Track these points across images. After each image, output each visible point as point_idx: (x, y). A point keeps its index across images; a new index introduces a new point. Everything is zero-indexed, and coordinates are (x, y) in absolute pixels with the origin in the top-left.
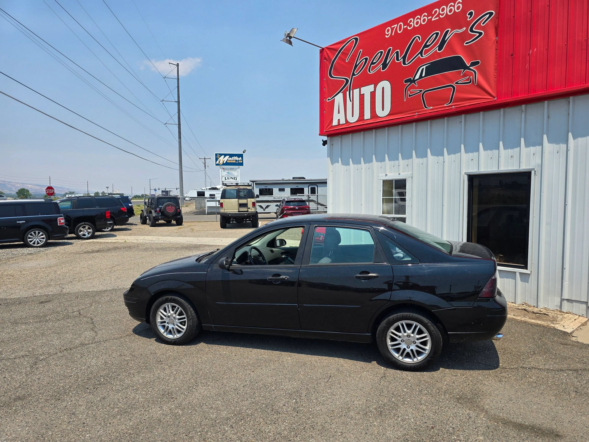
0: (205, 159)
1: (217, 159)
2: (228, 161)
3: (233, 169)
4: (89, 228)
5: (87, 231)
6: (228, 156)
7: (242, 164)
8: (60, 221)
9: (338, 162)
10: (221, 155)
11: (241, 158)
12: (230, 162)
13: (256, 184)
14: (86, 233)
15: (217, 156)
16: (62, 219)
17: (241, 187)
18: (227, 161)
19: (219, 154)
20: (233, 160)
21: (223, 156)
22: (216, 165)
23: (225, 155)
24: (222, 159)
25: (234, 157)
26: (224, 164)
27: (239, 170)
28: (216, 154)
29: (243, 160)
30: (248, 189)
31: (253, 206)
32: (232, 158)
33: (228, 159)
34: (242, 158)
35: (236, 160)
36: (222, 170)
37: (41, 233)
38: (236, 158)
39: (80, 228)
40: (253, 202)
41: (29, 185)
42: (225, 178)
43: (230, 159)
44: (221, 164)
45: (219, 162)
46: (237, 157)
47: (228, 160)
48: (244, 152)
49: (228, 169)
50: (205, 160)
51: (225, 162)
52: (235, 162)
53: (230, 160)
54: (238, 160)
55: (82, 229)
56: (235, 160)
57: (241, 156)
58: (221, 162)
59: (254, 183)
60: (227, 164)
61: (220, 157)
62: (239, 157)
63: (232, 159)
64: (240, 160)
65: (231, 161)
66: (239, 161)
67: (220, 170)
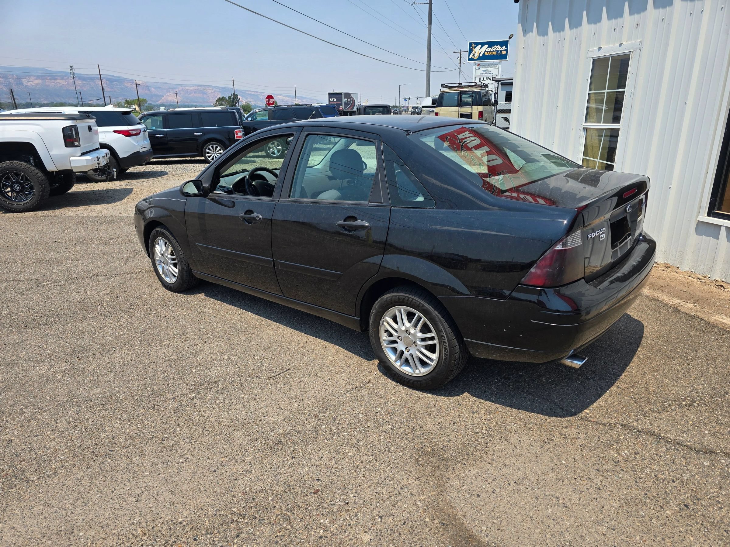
0: (461, 52)
1: (470, 51)
2: (486, 54)
3: (492, 64)
4: (278, 145)
5: (276, 148)
6: (487, 46)
7: (505, 57)
8: (237, 134)
9: (532, 31)
10: (477, 44)
11: (504, 47)
12: (488, 54)
13: (502, 84)
14: (276, 151)
15: (472, 46)
16: (240, 132)
17: (465, 89)
18: (484, 53)
19: (475, 43)
20: (494, 51)
21: (480, 46)
22: (470, 60)
23: (483, 44)
24: (478, 51)
25: (495, 46)
26: (480, 58)
27: (500, 65)
28: (470, 44)
29: (507, 50)
30: (473, 92)
31: (479, 117)
32: (492, 48)
33: (487, 50)
34: (507, 47)
35: (498, 51)
36: (477, 67)
37: (219, 148)
38: (498, 48)
39: (269, 145)
40: (479, 112)
41: (279, 97)
42: (480, 78)
43: (489, 50)
44: (476, 58)
45: (474, 55)
46: (499, 46)
47: (485, 51)
48: (510, 38)
49: (485, 65)
50: (461, 54)
51: (481, 55)
52: (495, 53)
53: (489, 52)
54: (501, 51)
55: (271, 146)
56: (496, 51)
57: (505, 44)
58: (476, 55)
59: (500, 83)
60: (484, 57)
61: (475, 47)
62: (502, 47)
63: (492, 50)
64: (504, 50)
65: (491, 53)
66: (501, 53)
67: (474, 67)
